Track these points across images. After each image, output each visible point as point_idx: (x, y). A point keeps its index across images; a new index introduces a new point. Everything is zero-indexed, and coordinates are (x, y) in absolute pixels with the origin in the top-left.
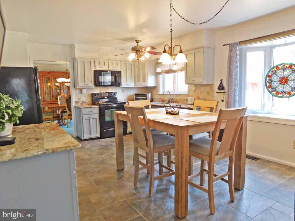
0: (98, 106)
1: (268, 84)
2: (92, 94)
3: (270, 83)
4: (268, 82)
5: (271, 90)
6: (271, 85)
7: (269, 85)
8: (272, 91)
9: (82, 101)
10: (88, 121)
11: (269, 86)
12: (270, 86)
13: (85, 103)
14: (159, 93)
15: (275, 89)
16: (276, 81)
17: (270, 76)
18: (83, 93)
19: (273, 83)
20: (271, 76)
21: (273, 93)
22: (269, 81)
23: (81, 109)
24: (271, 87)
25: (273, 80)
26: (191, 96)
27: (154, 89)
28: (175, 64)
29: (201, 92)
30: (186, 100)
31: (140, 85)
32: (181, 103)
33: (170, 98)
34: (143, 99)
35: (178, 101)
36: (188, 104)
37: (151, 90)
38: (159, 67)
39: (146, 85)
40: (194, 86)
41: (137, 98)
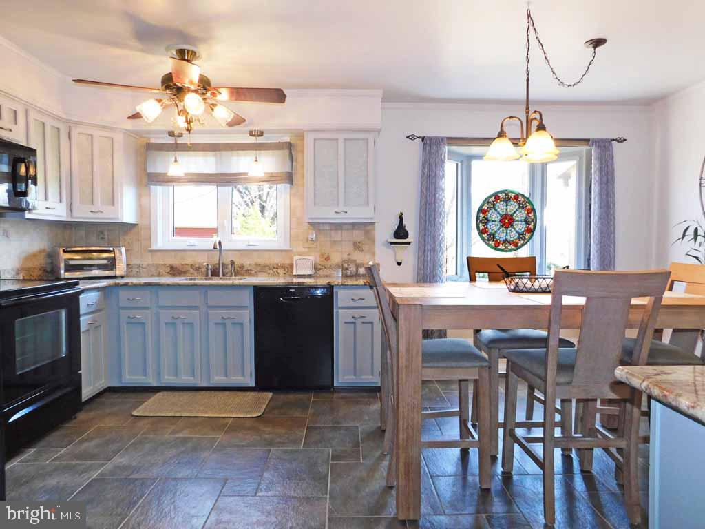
1: (481, 227)
3: (486, 224)
4: (481, 222)
5: (486, 238)
6: (487, 228)
7: (483, 227)
8: (489, 240)
11: (483, 229)
12: (484, 231)
15: (492, 236)
16: (495, 221)
17: (484, 212)
19: (490, 224)
20: (487, 211)
21: (490, 242)
22: (483, 220)
24: (486, 232)
25: (490, 219)
26: (300, 254)
27: (126, 233)
28: (256, 161)
29: (334, 243)
30: (283, 267)
31: (92, 215)
32: (259, 274)
33: (221, 262)
34: (100, 267)
35: (251, 270)
36: (295, 275)
37: (108, 235)
38: (176, 161)
39: (118, 219)
40: (311, 228)
41: (71, 263)
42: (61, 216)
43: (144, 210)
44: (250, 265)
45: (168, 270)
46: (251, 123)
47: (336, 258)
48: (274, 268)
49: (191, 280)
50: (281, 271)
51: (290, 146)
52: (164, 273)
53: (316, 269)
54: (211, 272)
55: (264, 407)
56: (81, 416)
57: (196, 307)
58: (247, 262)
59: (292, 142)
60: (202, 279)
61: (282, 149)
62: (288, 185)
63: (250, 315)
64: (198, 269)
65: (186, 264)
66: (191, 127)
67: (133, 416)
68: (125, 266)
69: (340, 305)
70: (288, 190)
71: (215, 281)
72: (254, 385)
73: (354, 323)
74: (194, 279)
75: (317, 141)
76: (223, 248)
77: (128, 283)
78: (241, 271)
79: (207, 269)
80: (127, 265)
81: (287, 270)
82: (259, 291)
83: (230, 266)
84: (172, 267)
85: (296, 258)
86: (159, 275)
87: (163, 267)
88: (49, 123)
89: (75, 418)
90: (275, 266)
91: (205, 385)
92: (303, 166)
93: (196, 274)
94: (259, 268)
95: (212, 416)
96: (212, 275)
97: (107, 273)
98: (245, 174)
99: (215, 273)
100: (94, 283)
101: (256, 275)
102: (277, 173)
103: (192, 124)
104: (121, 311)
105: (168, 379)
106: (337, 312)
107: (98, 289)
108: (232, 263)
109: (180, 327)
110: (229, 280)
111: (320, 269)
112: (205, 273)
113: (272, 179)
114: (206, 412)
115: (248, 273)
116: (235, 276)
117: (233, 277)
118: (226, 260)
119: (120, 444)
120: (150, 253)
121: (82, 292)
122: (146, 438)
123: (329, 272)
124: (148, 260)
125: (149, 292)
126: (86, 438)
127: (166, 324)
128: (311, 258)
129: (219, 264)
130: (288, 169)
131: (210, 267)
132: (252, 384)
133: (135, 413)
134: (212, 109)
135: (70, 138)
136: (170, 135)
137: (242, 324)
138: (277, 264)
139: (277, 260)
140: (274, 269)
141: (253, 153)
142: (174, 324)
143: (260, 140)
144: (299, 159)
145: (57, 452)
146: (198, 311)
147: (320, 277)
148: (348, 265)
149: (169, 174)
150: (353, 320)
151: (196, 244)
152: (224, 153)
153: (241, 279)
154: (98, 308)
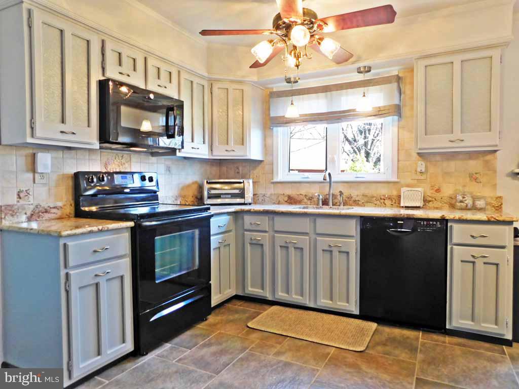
0: (132, 224)
2: (77, 176)
9: (36, 203)
10: (91, 291)
13: (46, 211)
14: (275, 180)
18: (40, 169)
23: (62, 242)
26: (408, 186)
27: (254, 168)
28: (364, 96)
29: (447, 174)
30: (390, 198)
31: (227, 153)
32: (366, 204)
33: (331, 192)
34: (234, 196)
35: (358, 201)
36: (403, 207)
37: (242, 170)
38: (292, 104)
39: (247, 156)
40: (420, 159)
41: (213, 192)
42: (205, 155)
43: (268, 148)
44: (358, 196)
45: (286, 199)
46: (359, 59)
47: (448, 191)
48: (381, 199)
49: (304, 208)
50: (388, 202)
51: (398, 79)
52: (283, 201)
53: (425, 201)
54: (322, 202)
55: (368, 339)
56: (211, 319)
57: (306, 234)
58: (355, 193)
59: (400, 75)
60: (314, 208)
61: (390, 82)
62: (396, 118)
63: (356, 244)
64: (311, 199)
65: (301, 194)
66: (299, 62)
67: (248, 327)
68: (252, 195)
69: (455, 241)
70: (396, 123)
71: (326, 210)
72: (358, 313)
73: (474, 263)
74: (307, 208)
75: (428, 68)
76: (333, 180)
77: (251, 209)
78: (349, 201)
79: (318, 199)
80: (254, 195)
81: (394, 201)
82: (366, 221)
83: (339, 196)
84: (290, 197)
85: (403, 190)
86: (279, 203)
87: (282, 196)
88: (196, 81)
89: (206, 320)
90: (382, 197)
91: (312, 305)
92: (412, 98)
93: (309, 203)
94: (366, 199)
95: (315, 341)
96: (323, 204)
97: (238, 200)
98: (354, 110)
99: (325, 203)
100: (226, 208)
101: (363, 205)
102: (385, 106)
103: (300, 59)
104: (245, 233)
105: (281, 295)
106: (452, 248)
107: (229, 213)
108: (341, 193)
109: (292, 251)
110: (338, 209)
111: (430, 201)
112: (317, 202)
113: (379, 113)
114: (310, 336)
115: (356, 203)
116: (344, 206)
117: (342, 207)
118: (335, 190)
119: (230, 357)
120: (272, 185)
121: (212, 216)
122: (252, 355)
123: (441, 204)
124: (271, 191)
125: (267, 218)
126: (207, 343)
127: (281, 246)
128: (419, 189)
129: (329, 194)
130: (396, 102)
131: (321, 197)
132: (357, 312)
133: (250, 325)
134: (319, 43)
135: (211, 93)
136: (287, 82)
137: (348, 253)
138: (384, 196)
139: (384, 191)
140: (381, 201)
141: (361, 90)
142: (287, 248)
143: (368, 76)
144: (408, 92)
145: (183, 352)
146: (308, 237)
147: (430, 208)
148: (464, 198)
149: (286, 116)
150: (472, 259)
151: (310, 177)
152: (334, 92)
153: (349, 209)
154: (228, 230)
